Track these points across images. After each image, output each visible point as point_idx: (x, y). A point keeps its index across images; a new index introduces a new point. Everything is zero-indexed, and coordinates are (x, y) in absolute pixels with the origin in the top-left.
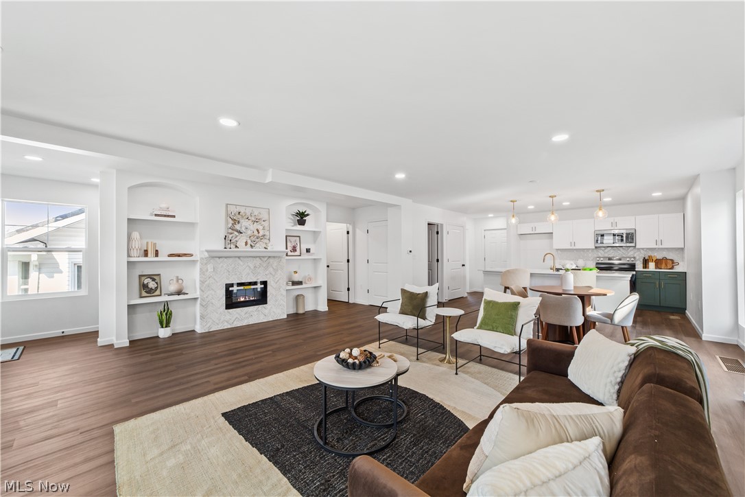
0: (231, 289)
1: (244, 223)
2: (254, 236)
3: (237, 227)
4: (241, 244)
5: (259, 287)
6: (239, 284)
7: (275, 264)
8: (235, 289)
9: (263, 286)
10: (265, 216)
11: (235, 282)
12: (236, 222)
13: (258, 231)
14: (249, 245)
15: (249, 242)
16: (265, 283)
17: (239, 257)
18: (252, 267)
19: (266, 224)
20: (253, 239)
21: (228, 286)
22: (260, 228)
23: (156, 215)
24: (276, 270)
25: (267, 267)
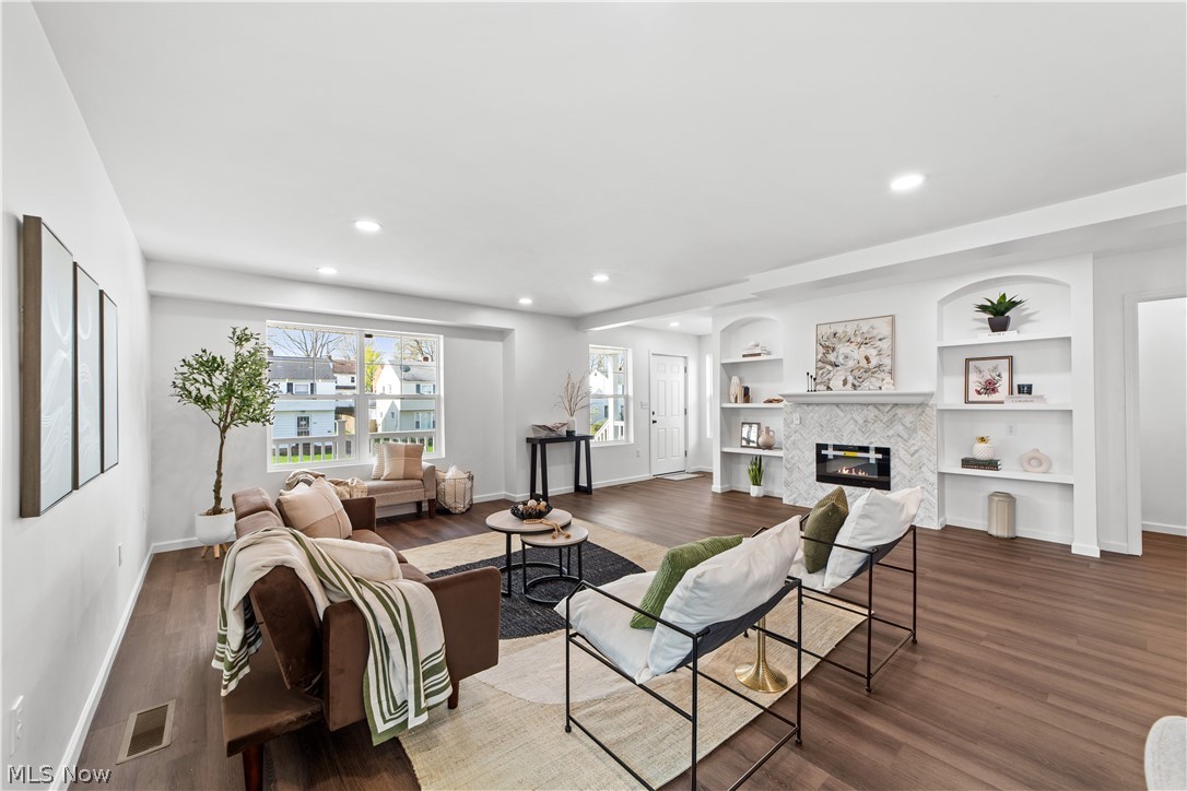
0: (823, 452)
1: (843, 349)
2: (859, 368)
3: (832, 357)
4: (836, 383)
5: (873, 456)
6: (836, 448)
7: (910, 419)
8: (830, 453)
9: (880, 456)
10: (883, 329)
11: (830, 442)
12: (828, 349)
13: (867, 359)
14: (849, 385)
15: (850, 379)
16: (885, 452)
17: (837, 405)
18: (861, 422)
19: (885, 345)
20: (856, 373)
21: (820, 447)
22: (872, 353)
23: (744, 356)
24: (912, 431)
25: (891, 422)
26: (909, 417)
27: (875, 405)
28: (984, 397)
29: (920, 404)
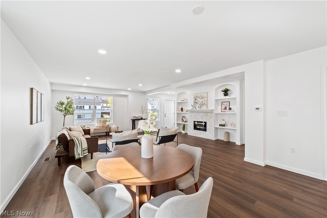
0: (195, 123)
1: (198, 99)
2: (201, 104)
3: (196, 101)
4: (197, 107)
5: (203, 124)
6: (197, 122)
7: (210, 115)
8: (196, 123)
9: (205, 124)
10: (205, 95)
11: (196, 121)
12: (196, 99)
13: (202, 102)
14: (199, 108)
15: (199, 106)
16: (205, 123)
17: (197, 112)
18: (201, 116)
19: (205, 99)
20: (201, 105)
21: (195, 122)
22: (203, 100)
23: (181, 101)
24: (210, 118)
25: (206, 116)
26: (209, 115)
27: (204, 112)
28: (224, 111)
29: (211, 112)
